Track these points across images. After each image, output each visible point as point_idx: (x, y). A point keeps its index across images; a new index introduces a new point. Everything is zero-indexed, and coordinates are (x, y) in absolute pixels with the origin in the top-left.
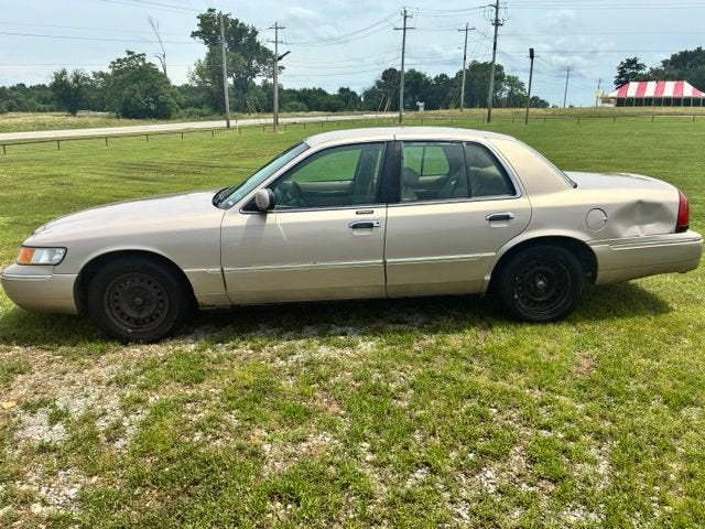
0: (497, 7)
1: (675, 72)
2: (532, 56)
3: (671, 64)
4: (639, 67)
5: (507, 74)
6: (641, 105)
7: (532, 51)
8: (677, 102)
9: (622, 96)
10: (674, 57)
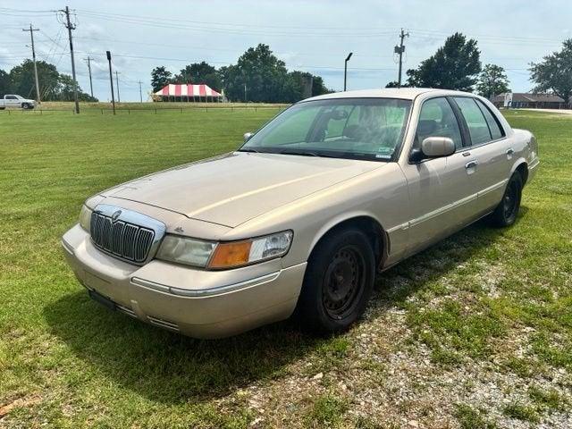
0: (67, 12)
1: (192, 79)
2: (109, 58)
3: (187, 73)
4: (167, 74)
5: (60, 73)
6: (180, 101)
7: (108, 53)
8: (203, 99)
9: (166, 94)
10: (188, 67)
